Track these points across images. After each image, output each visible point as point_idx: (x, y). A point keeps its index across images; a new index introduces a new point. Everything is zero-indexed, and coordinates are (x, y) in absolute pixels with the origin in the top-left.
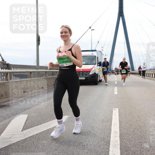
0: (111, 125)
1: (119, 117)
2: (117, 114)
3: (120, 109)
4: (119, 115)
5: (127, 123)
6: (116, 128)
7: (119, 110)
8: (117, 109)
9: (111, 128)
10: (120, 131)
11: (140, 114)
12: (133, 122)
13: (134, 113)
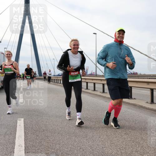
0: (15, 138)
1: (24, 128)
2: (23, 125)
3: (25, 119)
4: (24, 126)
5: (33, 134)
6: (20, 141)
7: (24, 121)
8: (23, 119)
9: (15, 141)
10: (25, 144)
11: (47, 123)
12: (39, 132)
13: (41, 122)
